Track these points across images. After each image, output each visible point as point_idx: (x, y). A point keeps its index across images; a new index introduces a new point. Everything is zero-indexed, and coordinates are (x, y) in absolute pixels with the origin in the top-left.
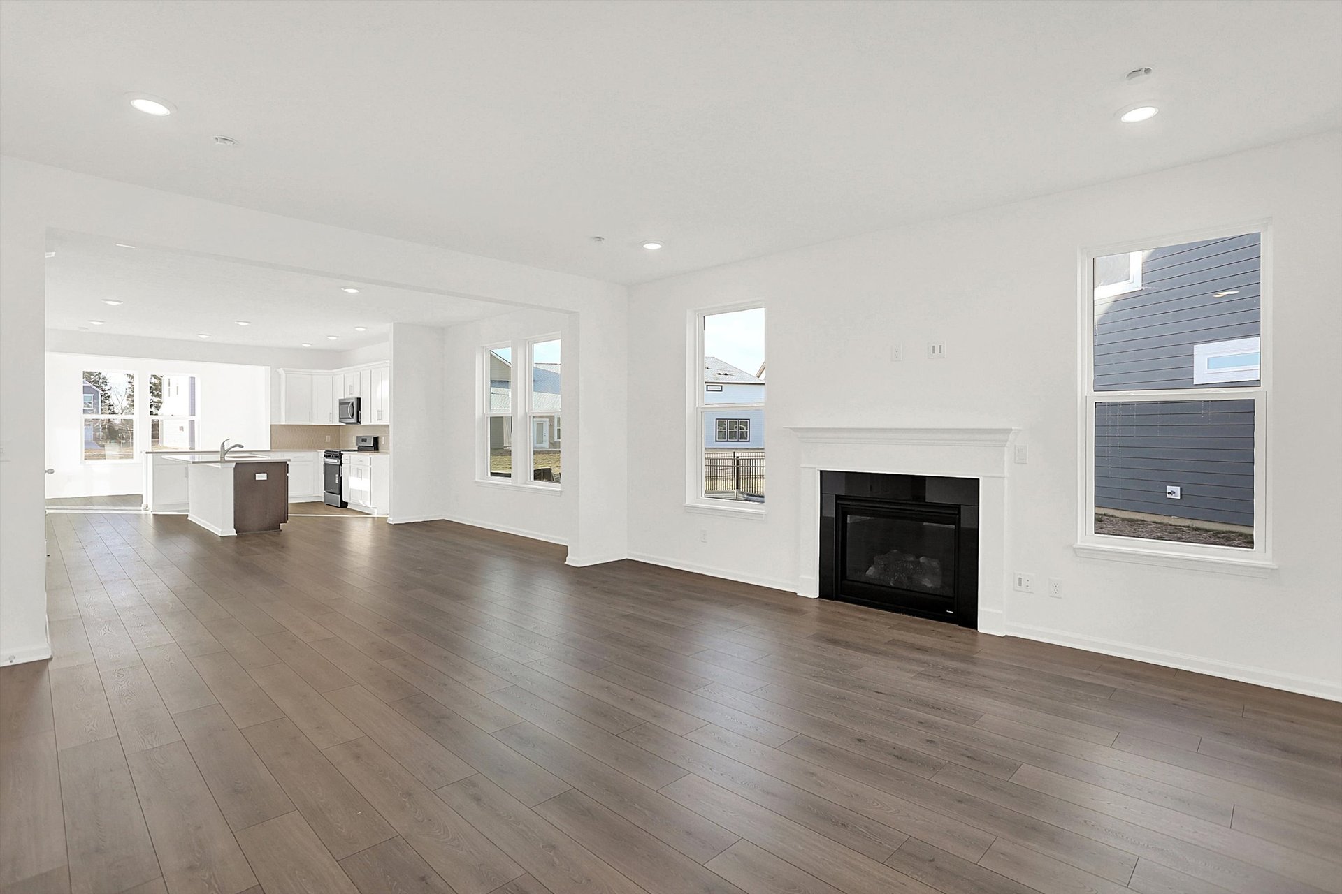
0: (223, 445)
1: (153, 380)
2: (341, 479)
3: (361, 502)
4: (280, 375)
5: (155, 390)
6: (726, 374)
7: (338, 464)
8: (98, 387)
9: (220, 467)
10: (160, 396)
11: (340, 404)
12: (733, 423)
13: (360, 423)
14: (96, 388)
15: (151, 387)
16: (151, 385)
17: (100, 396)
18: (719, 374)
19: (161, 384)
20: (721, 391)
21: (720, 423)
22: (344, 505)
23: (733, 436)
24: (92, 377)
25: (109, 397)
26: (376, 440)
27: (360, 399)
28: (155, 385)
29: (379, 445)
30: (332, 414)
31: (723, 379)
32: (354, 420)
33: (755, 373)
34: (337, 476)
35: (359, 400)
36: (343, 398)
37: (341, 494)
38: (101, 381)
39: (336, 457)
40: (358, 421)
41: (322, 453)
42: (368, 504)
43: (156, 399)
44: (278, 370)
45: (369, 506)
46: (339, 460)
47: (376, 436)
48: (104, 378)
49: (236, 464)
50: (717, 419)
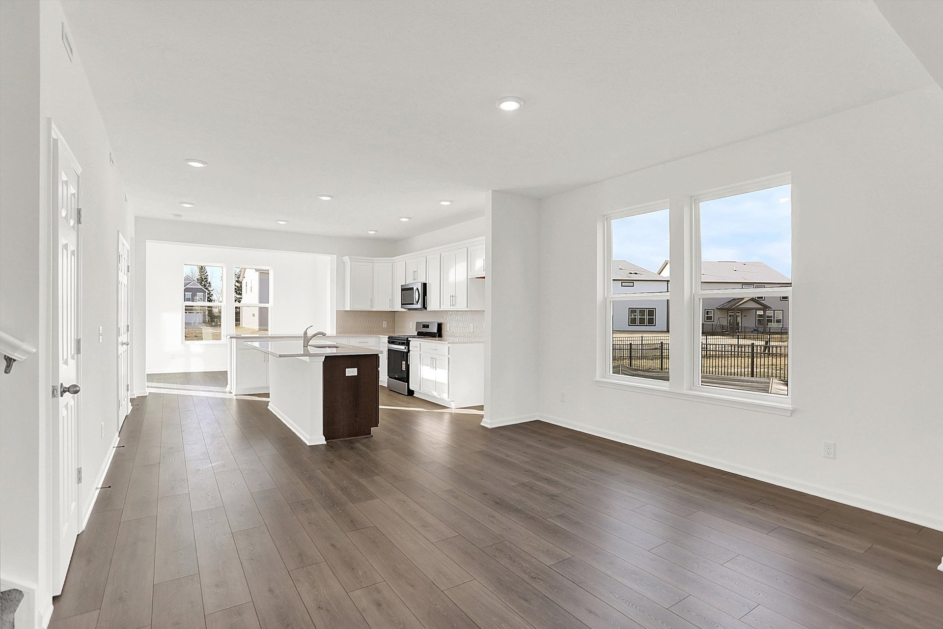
0: (305, 333)
1: (237, 284)
2: (408, 366)
3: (435, 394)
4: (344, 263)
5: (238, 290)
6: (636, 273)
7: (405, 351)
8: (206, 289)
9: (308, 361)
10: (241, 294)
11: (403, 290)
12: (642, 312)
13: (426, 309)
14: (205, 290)
15: (235, 289)
16: (236, 287)
17: (207, 294)
18: (631, 273)
19: (241, 286)
20: (633, 286)
21: (632, 311)
22: (411, 393)
23: (642, 322)
24: (203, 282)
25: (212, 295)
26: (440, 326)
27: (426, 283)
28: (238, 287)
29: (443, 332)
30: (392, 301)
31: (634, 277)
32: (419, 306)
33: (657, 271)
34: (404, 363)
35: (425, 285)
36: (404, 284)
37: (408, 382)
38: (208, 285)
39: (403, 344)
40: (424, 307)
41: (385, 339)
42: (445, 396)
43: (238, 296)
44: (343, 258)
45: (447, 399)
46: (407, 347)
47: (440, 322)
48: (209, 283)
49: (326, 357)
50: (629, 308)
